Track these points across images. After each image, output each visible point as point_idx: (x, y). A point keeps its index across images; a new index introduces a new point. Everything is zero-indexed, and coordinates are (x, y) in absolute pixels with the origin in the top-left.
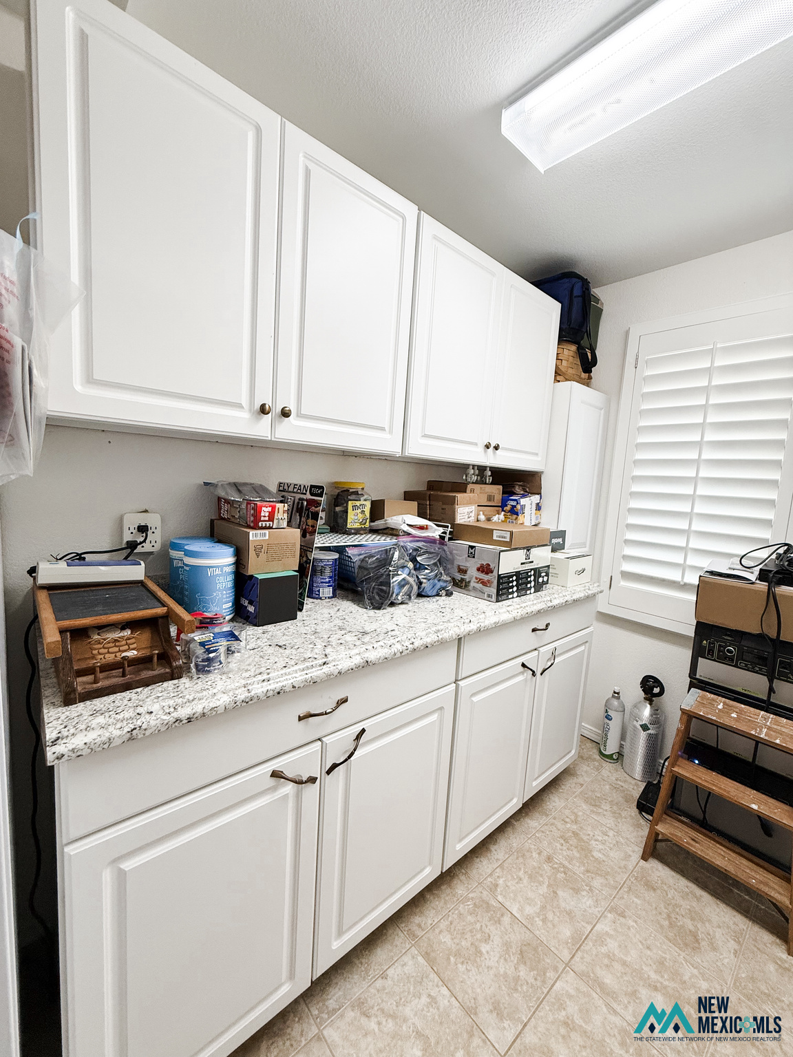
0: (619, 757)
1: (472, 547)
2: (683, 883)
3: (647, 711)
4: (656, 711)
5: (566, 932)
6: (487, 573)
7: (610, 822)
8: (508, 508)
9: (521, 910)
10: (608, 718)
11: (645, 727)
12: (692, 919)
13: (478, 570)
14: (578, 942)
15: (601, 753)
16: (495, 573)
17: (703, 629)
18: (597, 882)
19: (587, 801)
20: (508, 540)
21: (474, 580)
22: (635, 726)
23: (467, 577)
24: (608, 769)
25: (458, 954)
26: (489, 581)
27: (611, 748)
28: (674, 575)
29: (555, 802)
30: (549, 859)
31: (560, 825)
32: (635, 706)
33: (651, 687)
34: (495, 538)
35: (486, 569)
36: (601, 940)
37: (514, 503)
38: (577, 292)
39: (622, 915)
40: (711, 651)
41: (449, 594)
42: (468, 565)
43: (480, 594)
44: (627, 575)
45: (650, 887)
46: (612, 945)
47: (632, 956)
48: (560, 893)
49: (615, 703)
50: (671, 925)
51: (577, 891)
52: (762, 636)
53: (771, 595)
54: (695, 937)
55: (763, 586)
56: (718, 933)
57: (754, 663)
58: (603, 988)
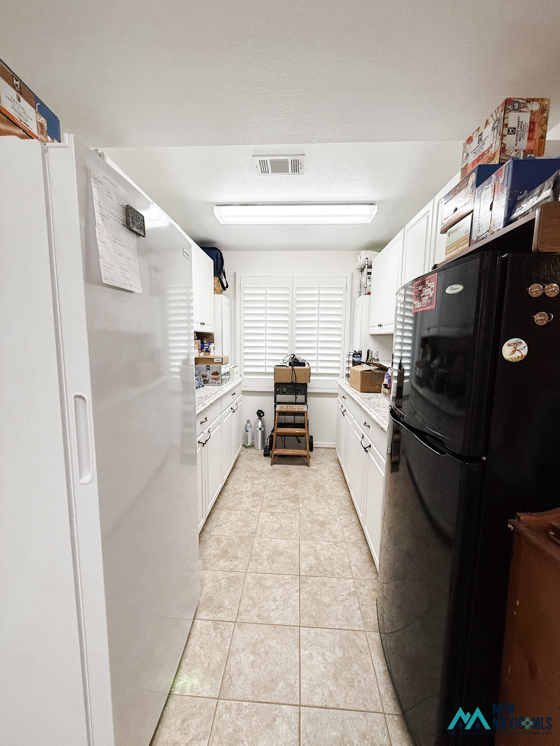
0: (252, 446)
1: (208, 366)
2: (283, 466)
3: (260, 423)
4: (263, 423)
5: (261, 487)
6: (217, 375)
7: (258, 462)
8: (205, 350)
9: (246, 489)
10: (247, 431)
11: (260, 429)
13: (212, 374)
14: (265, 487)
15: (246, 447)
16: (220, 374)
17: (277, 385)
18: (263, 475)
19: (248, 460)
20: (221, 361)
21: (211, 379)
22: (257, 430)
23: (207, 379)
24: (250, 450)
25: (236, 504)
26: (217, 378)
27: (249, 443)
28: (262, 370)
29: (239, 465)
30: (247, 477)
31: (244, 469)
32: (256, 423)
33: (260, 414)
34: (215, 361)
35: (216, 374)
36: (270, 484)
37: (208, 347)
38: (219, 257)
39: (272, 478)
40: (280, 391)
41: (203, 386)
42: (207, 373)
43: (214, 384)
44: (246, 373)
45: (275, 470)
46: (273, 484)
47: (278, 483)
48: (254, 482)
49: (249, 425)
50: (284, 474)
51: (259, 479)
52: (292, 383)
53: (293, 369)
54: (289, 473)
55: (291, 367)
56: (294, 471)
57: (291, 392)
58: (275, 491)
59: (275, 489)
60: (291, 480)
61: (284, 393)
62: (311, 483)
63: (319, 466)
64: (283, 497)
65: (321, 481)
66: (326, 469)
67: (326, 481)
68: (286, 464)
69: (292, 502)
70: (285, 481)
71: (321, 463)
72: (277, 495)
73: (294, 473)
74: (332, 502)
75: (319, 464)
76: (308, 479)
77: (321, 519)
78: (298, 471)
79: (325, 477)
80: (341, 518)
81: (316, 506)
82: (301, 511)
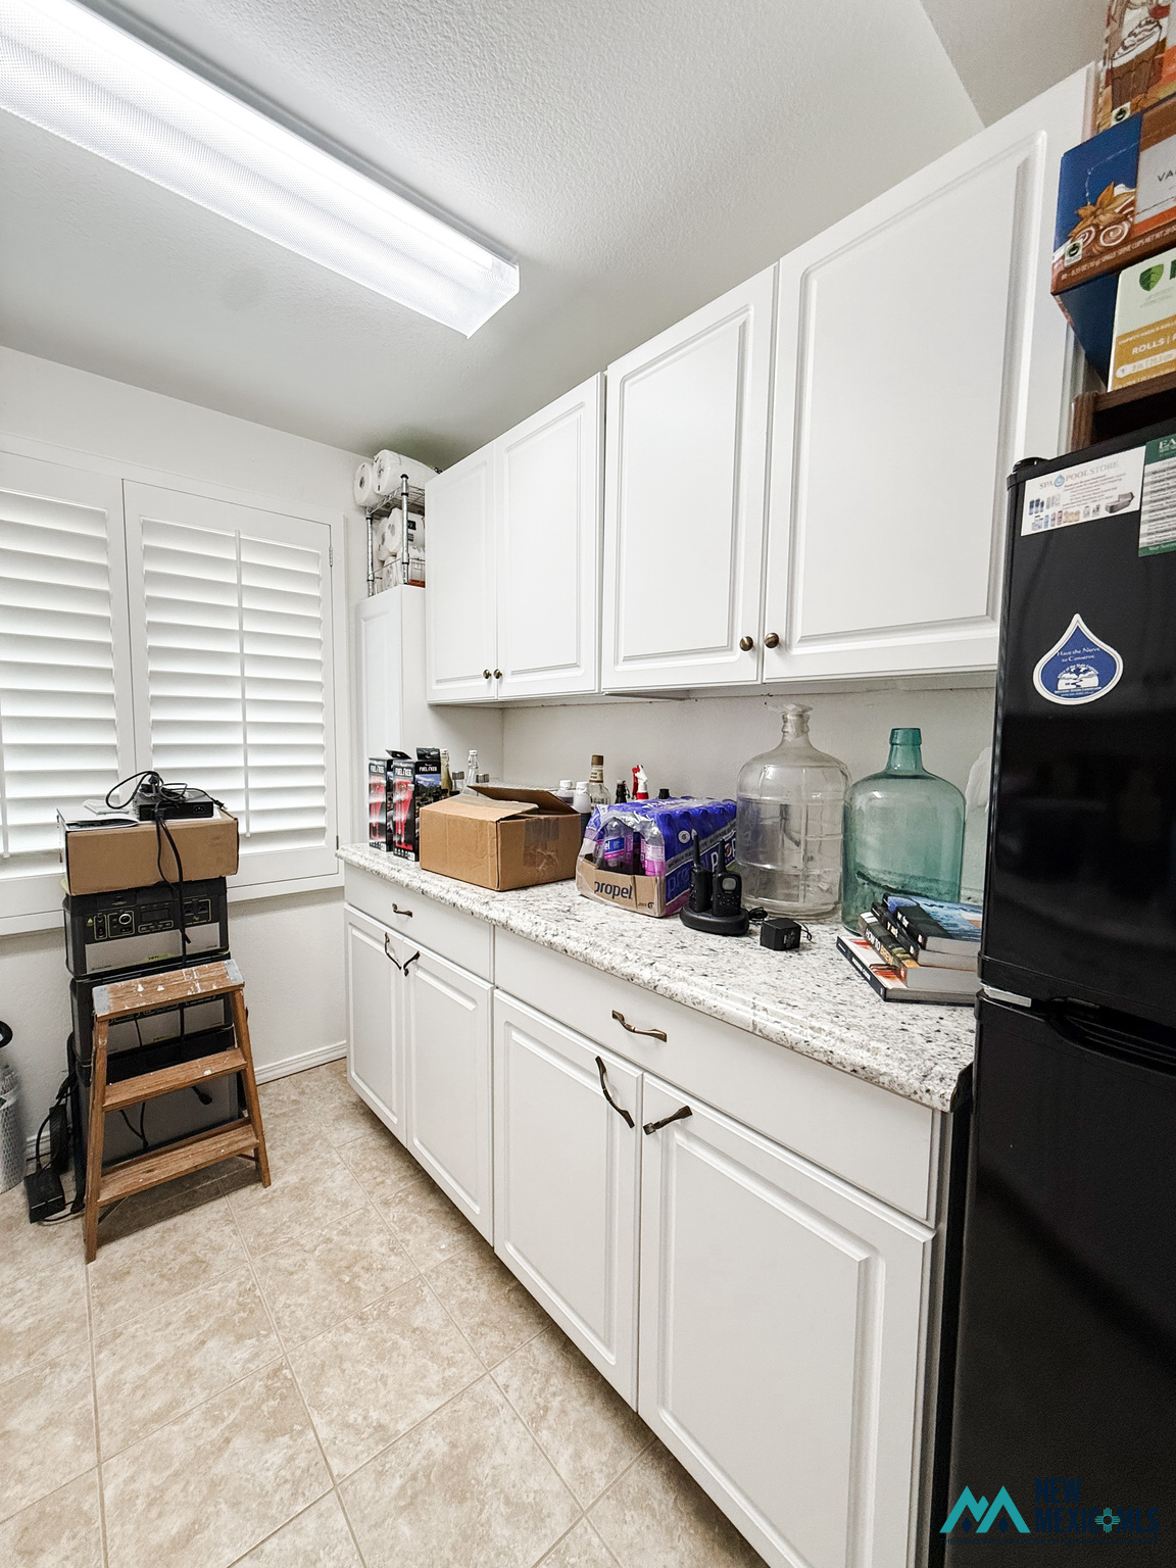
2: (151, 1233)
4: (9, 1072)
5: (65, 1441)
12: (183, 1251)
14: (91, 1428)
17: (84, 905)
18: (54, 1349)
36: (114, 1387)
39: (117, 1335)
40: (101, 929)
45: (120, 1276)
46: (131, 1374)
47: (160, 1353)
48: (13, 1424)
50: (171, 1280)
51: (34, 1392)
52: (163, 886)
53: (163, 834)
54: (198, 1261)
55: (149, 826)
56: (212, 1234)
57: (156, 922)
58: (158, 1417)
59: (156, 1403)
60: (214, 1294)
61: (121, 931)
62: (311, 1265)
63: (303, 1160)
64: (215, 1433)
65: (345, 1232)
66: (334, 1165)
67: (359, 1221)
68: (161, 1218)
69: (271, 1435)
70: (191, 1319)
71: (305, 1148)
72: (177, 1442)
73: (217, 1249)
74: (428, 1315)
75: (298, 1153)
76: (286, 1250)
77: (436, 1445)
78: (228, 1229)
79: (345, 1205)
80: (501, 1380)
81: (383, 1379)
82: (336, 1465)
